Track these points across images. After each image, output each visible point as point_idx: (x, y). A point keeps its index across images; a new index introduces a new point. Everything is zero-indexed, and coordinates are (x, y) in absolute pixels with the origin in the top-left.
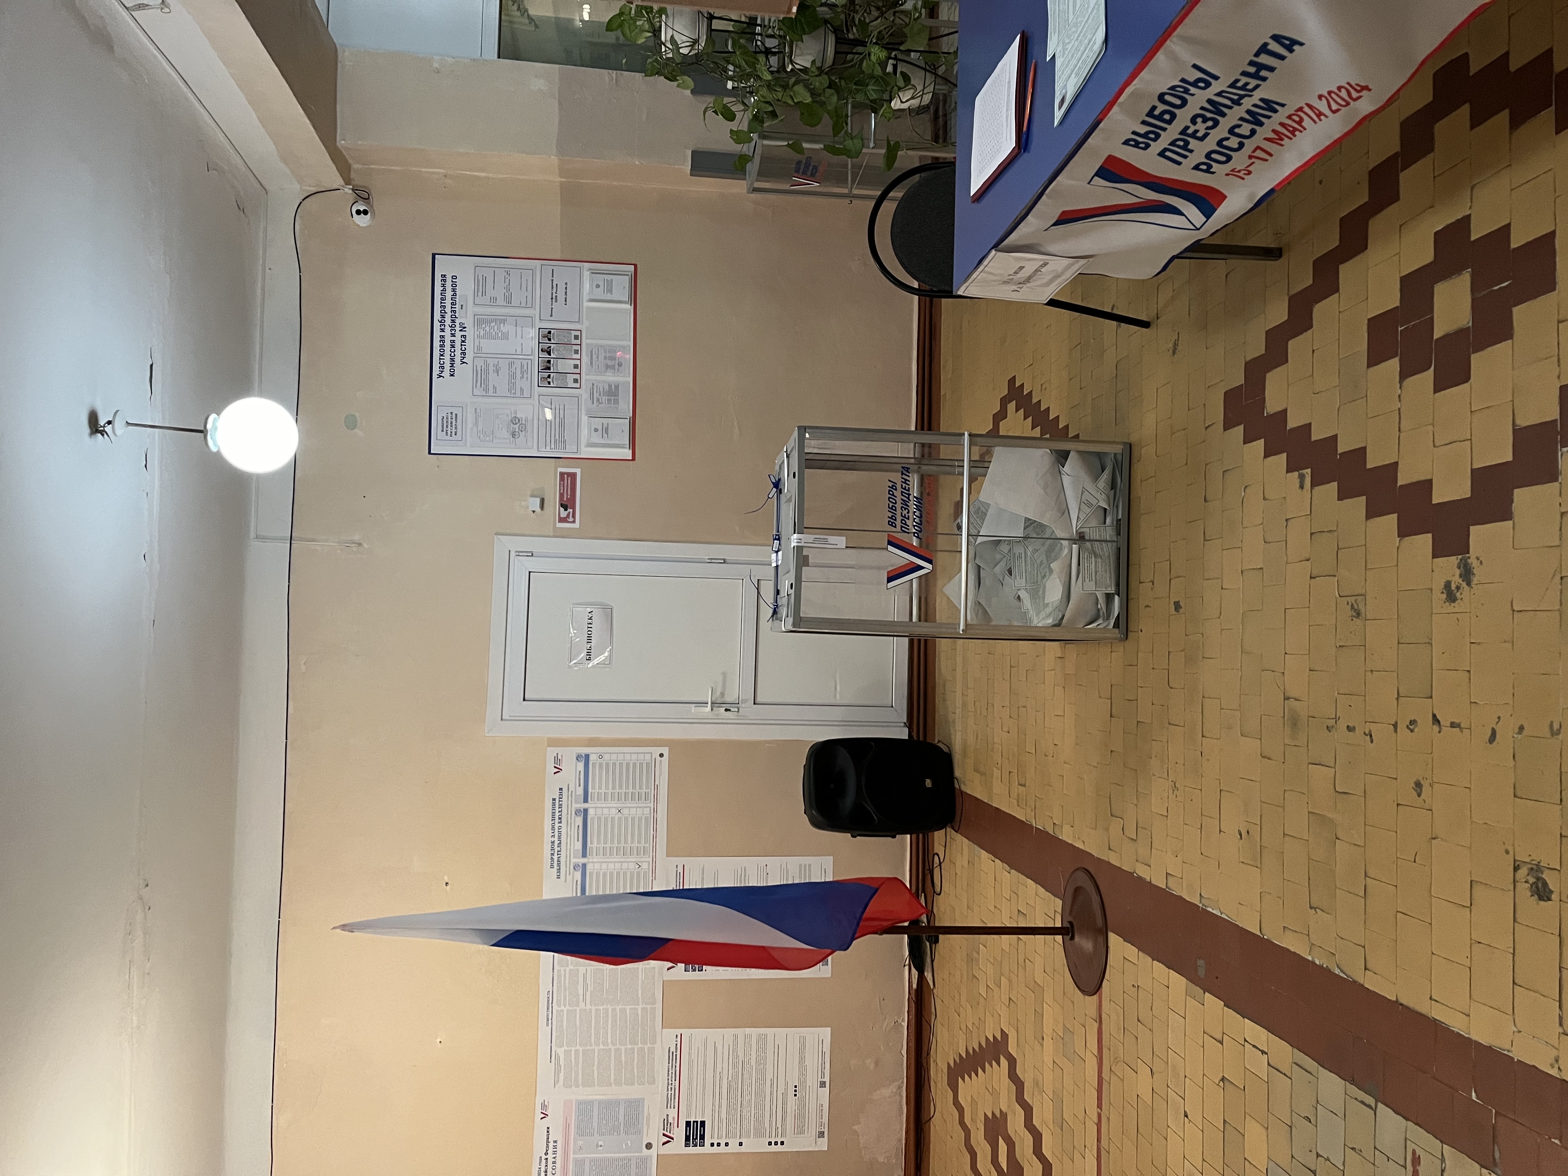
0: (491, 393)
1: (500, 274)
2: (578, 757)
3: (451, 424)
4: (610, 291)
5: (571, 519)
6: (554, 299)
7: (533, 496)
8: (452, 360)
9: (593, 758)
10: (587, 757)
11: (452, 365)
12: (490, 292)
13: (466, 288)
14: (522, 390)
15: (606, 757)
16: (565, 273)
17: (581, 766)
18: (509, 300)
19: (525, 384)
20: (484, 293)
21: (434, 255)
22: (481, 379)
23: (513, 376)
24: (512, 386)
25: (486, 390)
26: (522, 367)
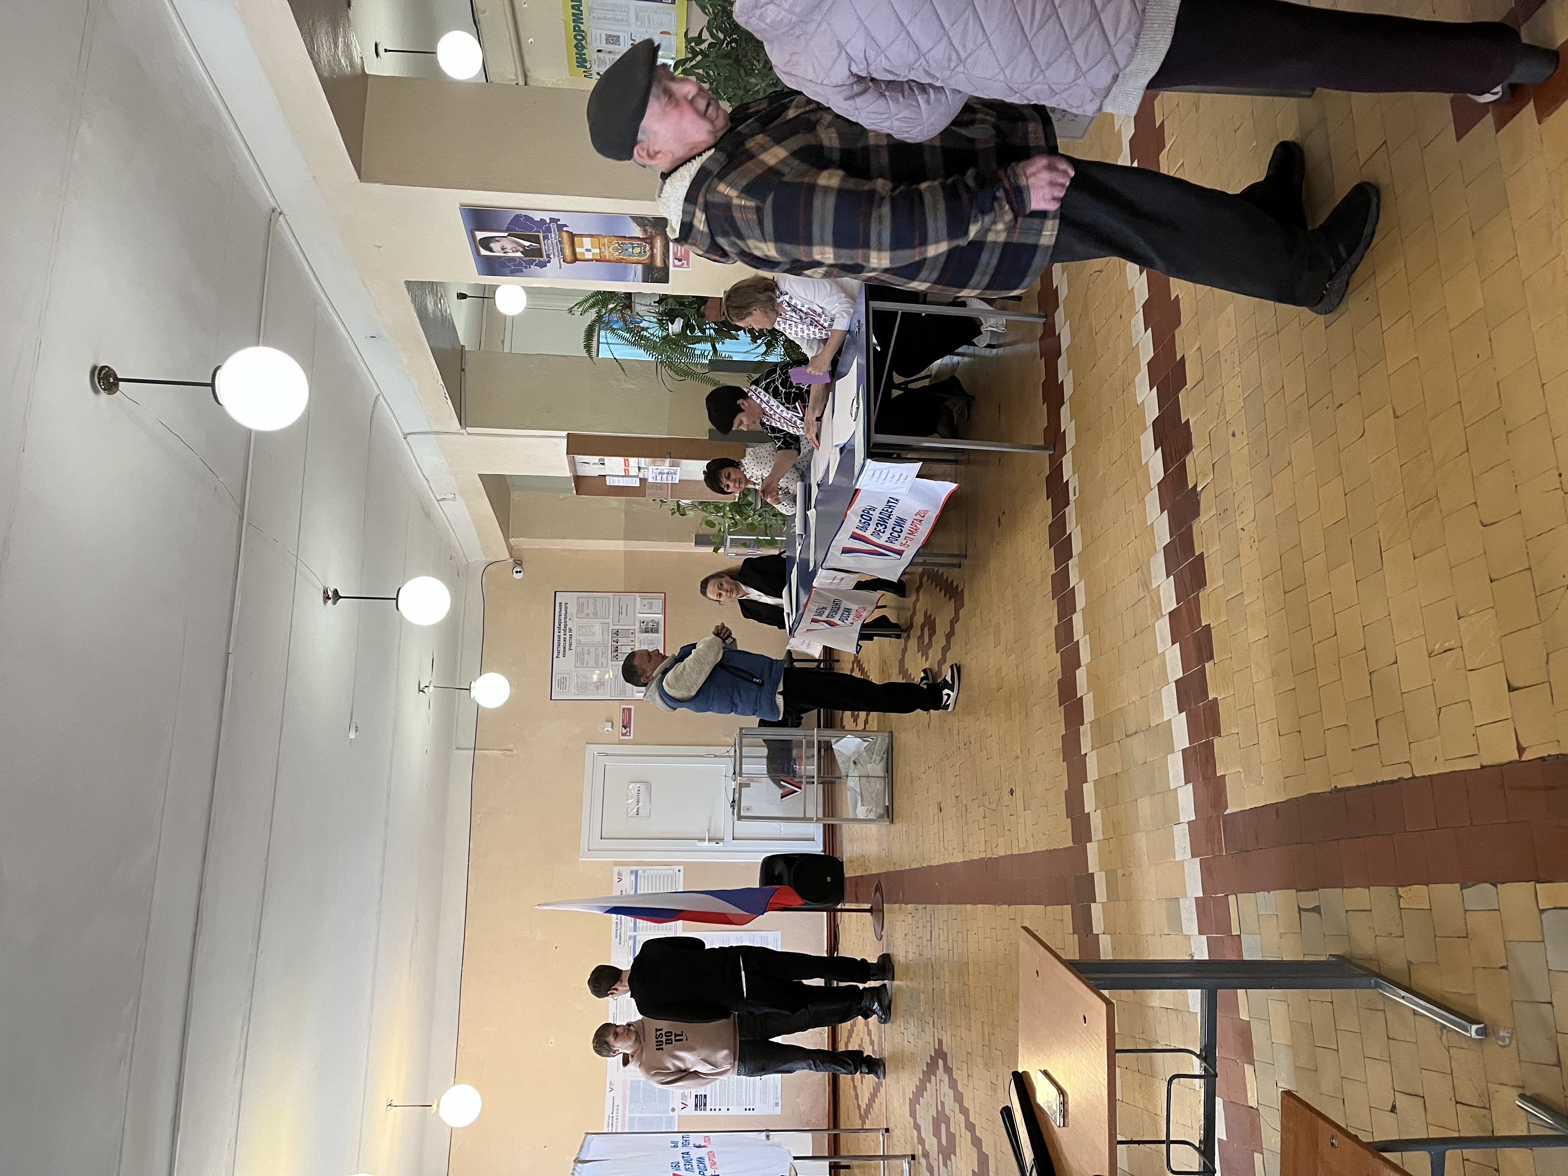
0: (585, 665)
1: (591, 601)
2: (632, 872)
3: (563, 683)
4: (651, 608)
5: (628, 734)
6: (620, 613)
7: (607, 721)
8: (565, 648)
9: (640, 873)
10: (637, 872)
11: (564, 651)
12: (585, 611)
13: (572, 609)
14: (602, 663)
15: (648, 872)
16: (626, 598)
17: (633, 877)
18: (595, 614)
19: (604, 660)
20: (582, 612)
21: (555, 592)
22: (580, 657)
23: (597, 656)
24: (596, 662)
25: (583, 664)
26: (602, 651)
